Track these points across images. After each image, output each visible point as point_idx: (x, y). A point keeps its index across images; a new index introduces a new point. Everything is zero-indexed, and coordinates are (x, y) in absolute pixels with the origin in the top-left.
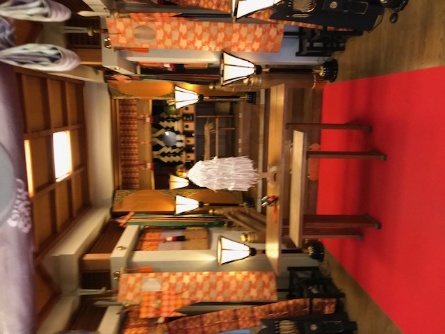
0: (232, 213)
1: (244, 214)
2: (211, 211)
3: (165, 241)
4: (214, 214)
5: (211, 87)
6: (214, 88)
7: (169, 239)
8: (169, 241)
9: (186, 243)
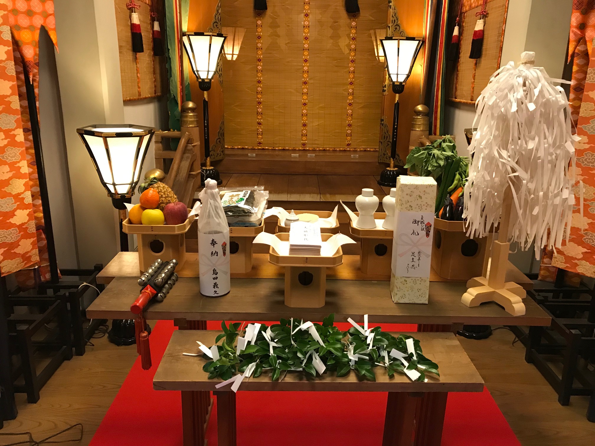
0: (190, 146)
1: (191, 169)
2: (191, 105)
3: (131, 10)
4: (185, 110)
5: (420, 108)
6: (418, 113)
7: (136, 19)
8: (130, 17)
9: (130, 55)
